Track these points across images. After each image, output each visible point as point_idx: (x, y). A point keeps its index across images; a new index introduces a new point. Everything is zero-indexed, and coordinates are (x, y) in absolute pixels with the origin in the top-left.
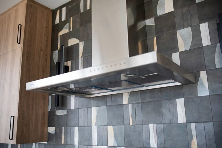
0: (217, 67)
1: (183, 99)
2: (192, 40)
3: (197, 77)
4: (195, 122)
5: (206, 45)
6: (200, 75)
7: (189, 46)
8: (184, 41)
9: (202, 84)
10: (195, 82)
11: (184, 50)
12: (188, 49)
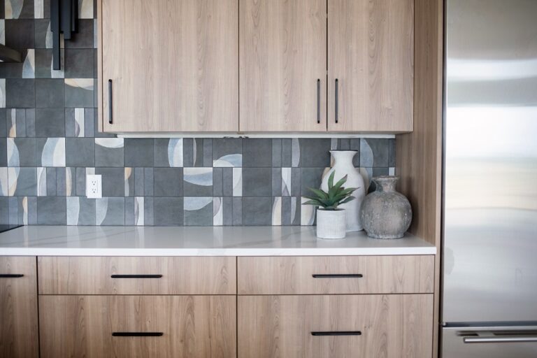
0: (47, 47)
1: (4, 80)
2: (23, 8)
3: (23, 56)
4: (16, 108)
5: (39, 18)
6: (27, 53)
7: (19, 14)
8: (13, 6)
9: (29, 64)
10: (20, 61)
11: (11, 18)
12: (17, 18)
